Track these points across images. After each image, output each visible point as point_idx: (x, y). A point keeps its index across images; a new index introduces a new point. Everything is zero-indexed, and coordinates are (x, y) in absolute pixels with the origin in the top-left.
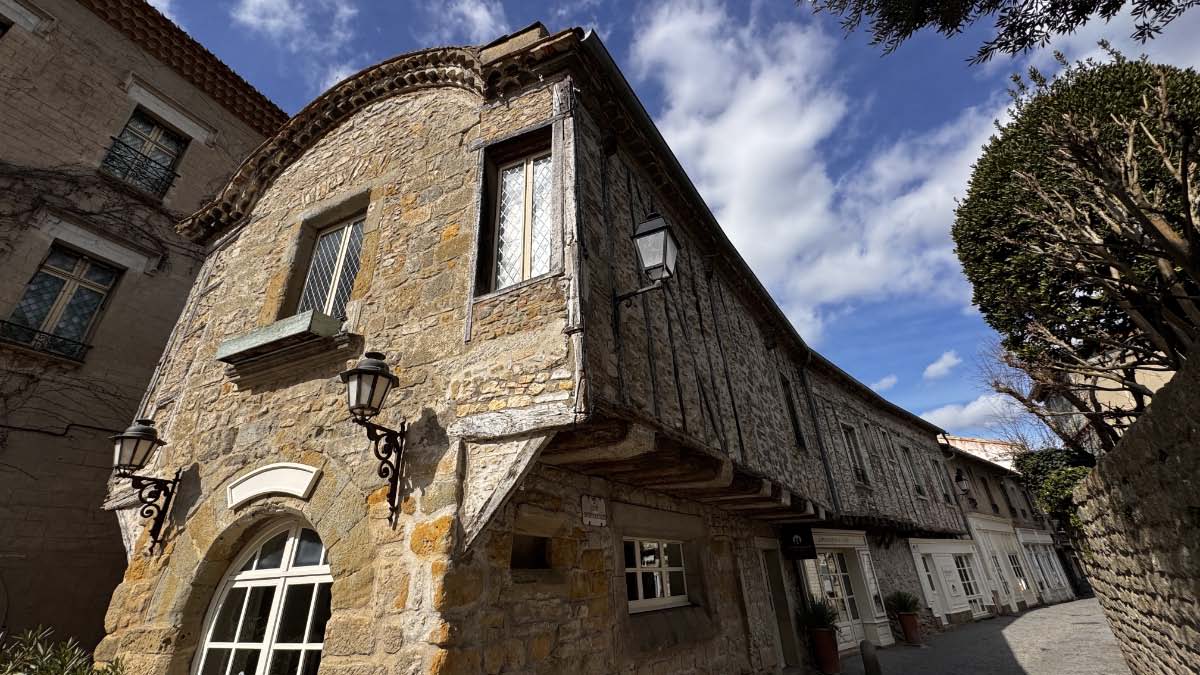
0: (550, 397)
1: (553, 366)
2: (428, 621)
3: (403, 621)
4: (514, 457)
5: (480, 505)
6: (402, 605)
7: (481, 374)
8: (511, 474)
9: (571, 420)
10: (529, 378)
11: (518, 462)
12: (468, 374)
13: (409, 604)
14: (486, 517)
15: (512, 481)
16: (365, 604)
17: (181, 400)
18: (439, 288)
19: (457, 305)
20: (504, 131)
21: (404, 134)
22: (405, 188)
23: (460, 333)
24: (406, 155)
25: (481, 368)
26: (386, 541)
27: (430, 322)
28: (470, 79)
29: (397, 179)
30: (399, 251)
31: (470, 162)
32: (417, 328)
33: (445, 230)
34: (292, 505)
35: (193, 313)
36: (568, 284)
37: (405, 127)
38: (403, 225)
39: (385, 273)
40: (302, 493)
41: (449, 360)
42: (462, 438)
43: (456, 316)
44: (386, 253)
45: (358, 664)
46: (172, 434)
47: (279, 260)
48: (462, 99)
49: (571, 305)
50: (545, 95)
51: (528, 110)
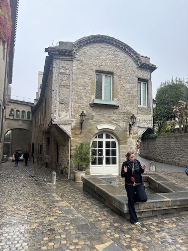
0: (149, 124)
1: (150, 121)
8: (143, 132)
9: (152, 128)
10: (147, 121)
13: (133, 144)
16: (126, 144)
17: (71, 104)
18: (132, 102)
19: (136, 107)
20: (141, 77)
21: (119, 61)
22: (123, 77)
23: (136, 112)
24: (121, 68)
25: (140, 118)
26: (128, 137)
27: (131, 108)
28: (136, 61)
29: (120, 74)
30: (123, 92)
31: (135, 79)
32: (129, 108)
33: (132, 92)
34: (111, 131)
35: (58, 78)
36: (152, 110)
37: (119, 58)
38: (123, 86)
39: (121, 95)
40: (114, 129)
41: (135, 115)
42: (138, 126)
43: (135, 109)
44: (120, 91)
45: (127, 150)
46: (73, 112)
47: (91, 78)
48: (133, 62)
49: (152, 113)
50: (148, 73)
51: (145, 74)
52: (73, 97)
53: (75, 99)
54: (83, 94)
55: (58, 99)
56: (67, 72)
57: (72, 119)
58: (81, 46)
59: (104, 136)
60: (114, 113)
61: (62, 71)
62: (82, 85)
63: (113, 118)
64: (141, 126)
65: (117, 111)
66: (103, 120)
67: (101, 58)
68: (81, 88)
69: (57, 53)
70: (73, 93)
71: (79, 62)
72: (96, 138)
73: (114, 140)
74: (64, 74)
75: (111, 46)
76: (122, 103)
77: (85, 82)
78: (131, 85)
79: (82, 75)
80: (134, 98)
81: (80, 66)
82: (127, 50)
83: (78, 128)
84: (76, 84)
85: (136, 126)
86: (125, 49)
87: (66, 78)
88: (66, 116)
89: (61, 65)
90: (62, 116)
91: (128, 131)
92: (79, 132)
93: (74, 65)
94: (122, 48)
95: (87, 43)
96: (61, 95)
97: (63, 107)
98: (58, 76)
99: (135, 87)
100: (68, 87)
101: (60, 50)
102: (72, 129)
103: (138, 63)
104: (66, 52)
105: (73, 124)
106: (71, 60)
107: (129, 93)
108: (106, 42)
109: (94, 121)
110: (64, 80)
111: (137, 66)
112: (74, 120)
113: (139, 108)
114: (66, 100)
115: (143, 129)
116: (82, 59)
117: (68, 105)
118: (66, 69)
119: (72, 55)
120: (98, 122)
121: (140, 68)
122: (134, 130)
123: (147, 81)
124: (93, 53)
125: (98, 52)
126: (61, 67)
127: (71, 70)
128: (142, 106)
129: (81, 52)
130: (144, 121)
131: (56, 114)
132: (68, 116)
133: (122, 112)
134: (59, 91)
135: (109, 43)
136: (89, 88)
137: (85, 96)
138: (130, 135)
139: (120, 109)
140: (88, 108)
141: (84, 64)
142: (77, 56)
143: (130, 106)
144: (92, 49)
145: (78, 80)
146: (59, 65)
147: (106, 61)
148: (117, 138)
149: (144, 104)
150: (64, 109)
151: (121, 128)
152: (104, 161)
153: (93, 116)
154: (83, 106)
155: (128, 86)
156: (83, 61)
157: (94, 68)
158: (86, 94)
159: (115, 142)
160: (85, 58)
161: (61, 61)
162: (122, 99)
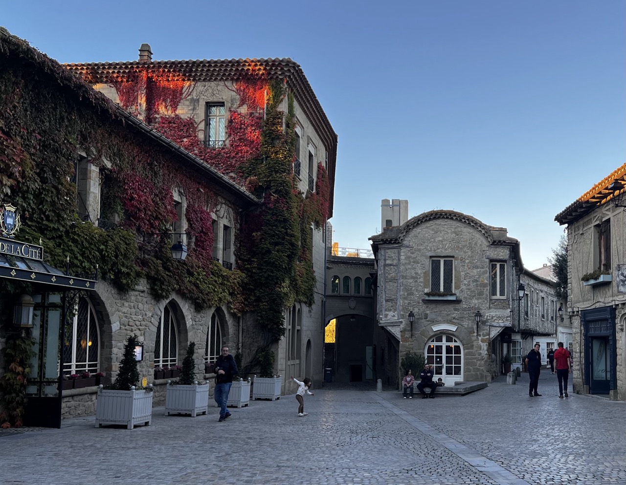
0: (507, 322)
2: (485, 352)
3: (481, 352)
5: (493, 336)
9: (510, 326)
10: (503, 318)
11: (500, 331)
12: (490, 315)
13: (482, 349)
14: (493, 338)
15: (498, 334)
16: (473, 349)
17: (400, 302)
18: (481, 294)
19: (486, 299)
20: (495, 257)
21: (462, 239)
22: (467, 261)
23: (488, 306)
24: (465, 249)
25: (493, 314)
26: (476, 340)
27: (480, 301)
28: (487, 237)
29: (463, 257)
30: (468, 280)
31: (486, 262)
32: (476, 302)
33: (481, 279)
34: (451, 332)
35: (384, 271)
36: (511, 303)
37: (462, 236)
38: (468, 273)
39: (465, 285)
40: (455, 330)
41: (485, 311)
42: (490, 326)
43: (486, 302)
44: (464, 279)
45: (473, 357)
46: (402, 311)
47: (424, 267)
48: (482, 239)
49: (511, 306)
50: (506, 251)
51: (501, 253)
52: (401, 293)
53: (404, 295)
54: (414, 289)
55: (384, 297)
56: (395, 262)
57: (401, 320)
58: (410, 229)
59: (444, 339)
60: (456, 310)
61: (388, 262)
62: (412, 277)
63: (454, 316)
64: (495, 324)
65: (458, 306)
66: (440, 319)
67: (437, 239)
68: (411, 281)
69: (381, 243)
70: (402, 288)
71: (409, 249)
72: (433, 341)
73: (458, 344)
74: (391, 265)
75: (449, 222)
76: (466, 295)
77: (416, 273)
78: (479, 270)
79: (413, 265)
80: (484, 287)
81: (409, 254)
82: (472, 224)
83: (408, 331)
84: (404, 277)
85: (487, 325)
86: (469, 223)
87: (393, 270)
88: (394, 316)
89: (387, 256)
90: (389, 317)
91: (476, 331)
92: (410, 335)
93: (402, 254)
94: (465, 222)
95: (418, 224)
96: (387, 292)
97: (390, 306)
98: (384, 268)
99: (485, 273)
100: (395, 281)
101: (385, 240)
102: (401, 332)
103: (489, 240)
104: (391, 240)
105: (402, 326)
106: (399, 248)
107: (476, 281)
108: (443, 217)
109: (428, 321)
110: (391, 272)
111: (488, 244)
112: (403, 320)
113: (491, 300)
114: (393, 297)
115: (497, 328)
116: (412, 245)
117: (396, 303)
118: (393, 260)
119: (399, 243)
120: (433, 322)
121: (492, 246)
122: (484, 330)
123: (505, 261)
124: (427, 235)
125: (433, 232)
126: (387, 258)
127: (399, 260)
128: (498, 296)
129: (410, 236)
130: (499, 318)
131: (382, 315)
132: (396, 316)
133: (466, 308)
134: (385, 287)
135: (447, 218)
136: (422, 280)
137: (417, 290)
138: (478, 337)
139: (464, 303)
140: (420, 304)
141: (415, 250)
142: (405, 242)
143: (477, 299)
144: (424, 230)
145: (407, 272)
146: (385, 256)
147: (443, 243)
148: (461, 341)
149: (502, 294)
150: (392, 308)
151: (465, 329)
152: (444, 370)
153: (427, 314)
154: (413, 303)
155: (476, 272)
156: (413, 247)
157: (427, 254)
158: (418, 287)
159: (459, 346)
160: (416, 244)
161: (387, 251)
162: (466, 290)
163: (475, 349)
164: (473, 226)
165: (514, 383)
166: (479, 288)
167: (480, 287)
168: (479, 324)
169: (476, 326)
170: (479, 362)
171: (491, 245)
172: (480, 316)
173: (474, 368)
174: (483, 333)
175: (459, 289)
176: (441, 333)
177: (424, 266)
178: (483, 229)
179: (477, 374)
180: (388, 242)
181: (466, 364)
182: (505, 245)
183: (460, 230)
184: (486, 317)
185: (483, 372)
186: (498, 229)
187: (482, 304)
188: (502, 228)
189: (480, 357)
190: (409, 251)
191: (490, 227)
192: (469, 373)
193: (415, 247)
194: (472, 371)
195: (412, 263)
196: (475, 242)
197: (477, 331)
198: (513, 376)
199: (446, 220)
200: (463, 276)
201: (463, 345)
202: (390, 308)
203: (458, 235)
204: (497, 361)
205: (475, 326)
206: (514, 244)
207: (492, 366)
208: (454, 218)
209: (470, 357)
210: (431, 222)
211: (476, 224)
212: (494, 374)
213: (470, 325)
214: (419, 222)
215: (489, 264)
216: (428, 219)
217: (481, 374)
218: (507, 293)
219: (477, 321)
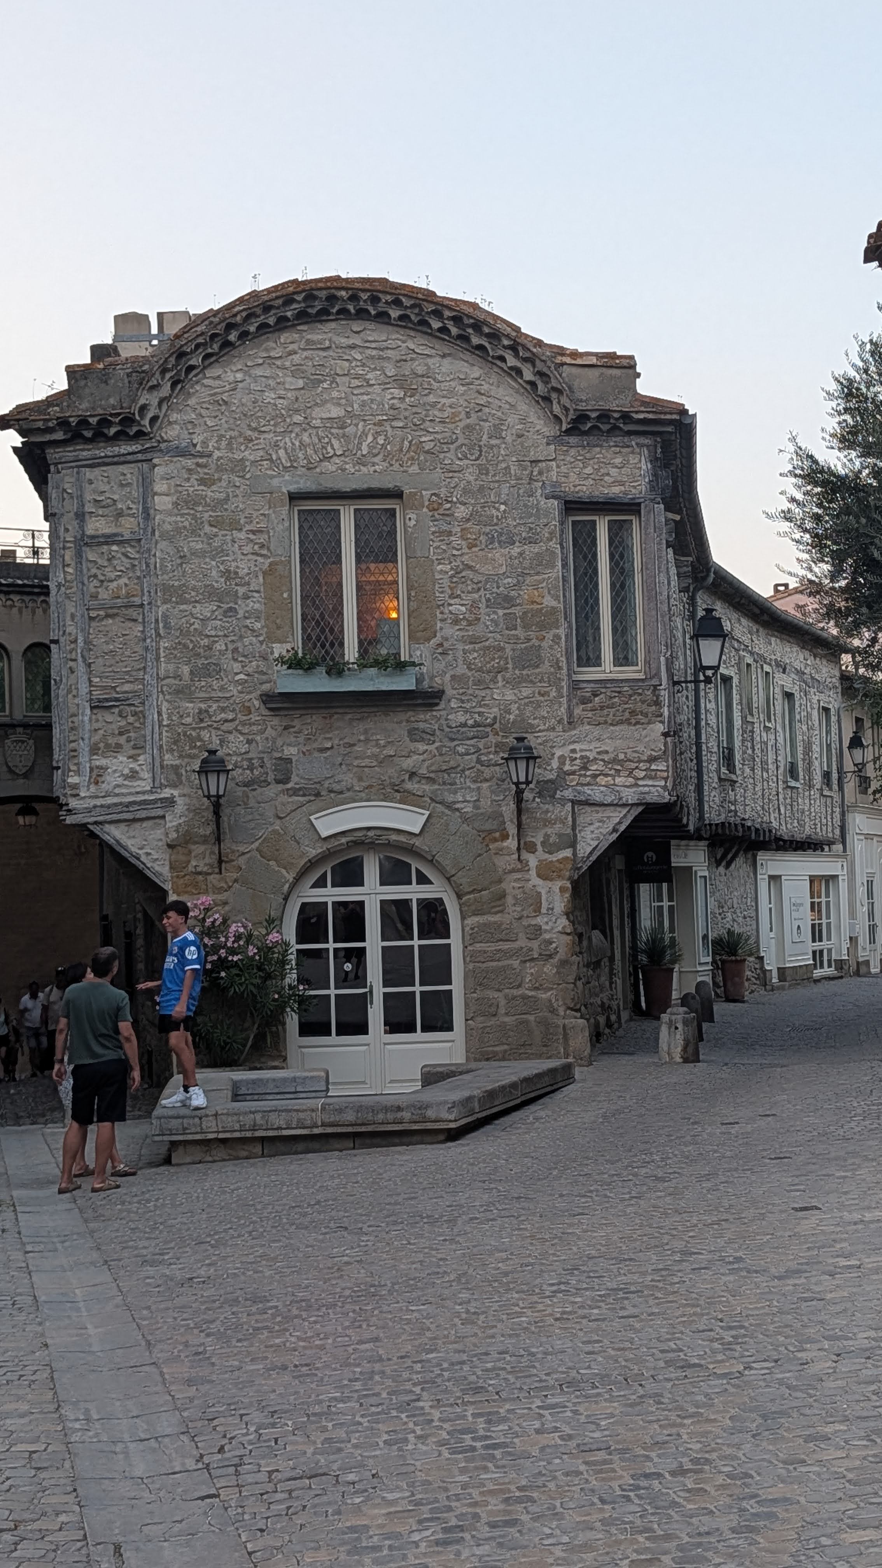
0: (650, 783)
1: (652, 760)
2: (559, 921)
3: (539, 920)
4: (618, 820)
5: (589, 849)
6: (538, 910)
7: (588, 754)
8: (615, 830)
9: (666, 801)
10: (634, 765)
11: (620, 823)
12: (573, 751)
13: (544, 911)
14: (593, 858)
15: (615, 836)
16: (501, 911)
17: (161, 709)
18: (528, 658)
19: (554, 681)
20: (586, 488)
21: (434, 412)
22: (461, 512)
23: (563, 711)
24: (449, 458)
25: (588, 748)
26: (513, 871)
27: (526, 692)
28: (547, 399)
29: (443, 492)
30: (468, 599)
31: (547, 513)
32: (510, 695)
33: (526, 593)
34: (402, 838)
35: (79, 570)
36: (664, 694)
37: (431, 399)
38: (470, 567)
39: (456, 622)
40: (417, 830)
41: (552, 734)
42: (573, 802)
43: (553, 694)
44: (452, 596)
45: (506, 946)
46: (171, 751)
47: (262, 546)
48: (525, 407)
49: (666, 712)
50: (633, 459)
51: (614, 472)
52: (164, 668)
53: (177, 677)
54: (220, 646)
55: (84, 688)
56: (128, 526)
57: (167, 793)
58: (191, 368)
59: (371, 871)
60: (414, 735)
61: (96, 526)
62: (212, 594)
63: (408, 763)
64: (596, 793)
65: (424, 719)
66: (348, 779)
67: (319, 413)
68: (205, 609)
69: (59, 436)
70: (164, 644)
71: (190, 463)
72: (321, 883)
73: (435, 890)
74: (109, 540)
75: (375, 334)
76: (461, 669)
77: (228, 575)
78: (516, 550)
79: (211, 537)
80: (542, 627)
81: (193, 487)
82: (476, 340)
83: (205, 840)
84: (175, 594)
85: (563, 801)
86: (465, 338)
87: (122, 563)
88: (134, 775)
89: (88, 496)
90: (111, 780)
91: (512, 830)
92: (210, 859)
93: (160, 487)
94: (444, 330)
95: (227, 344)
96: (98, 665)
97: (115, 727)
98: (79, 555)
99: (542, 562)
100: (133, 613)
101: (73, 421)
102: (169, 846)
103: (557, 409)
104: (104, 422)
105: (173, 821)
106: (146, 459)
107: (508, 601)
108: (343, 311)
109: (295, 792)
110: (112, 575)
111: (550, 430)
112: (176, 793)
113: (575, 685)
114: (127, 687)
115: (609, 812)
116: (205, 443)
117: (140, 716)
118: (120, 514)
119: (140, 434)
120: (318, 795)
121: (573, 440)
122: (547, 823)
123: (633, 507)
124: (270, 396)
125: (300, 383)
126: (89, 508)
127: (147, 515)
128: (608, 668)
129: (192, 402)
130: (616, 764)
131: (78, 773)
132: (146, 775)
133: (464, 725)
134: (87, 642)
135: (362, 314)
136: (255, 604)
137: (235, 650)
138: (525, 855)
139: (454, 704)
140: (254, 717)
141: (219, 469)
142: (171, 433)
143: (515, 683)
144: (258, 372)
145: (187, 568)
146: (81, 497)
147: (350, 430)
148: (448, 879)
149: (623, 658)
150: (122, 740)
151: (465, 820)
152: (376, 1014)
153: (289, 761)
154: (223, 710)
155: (501, 560)
156: (210, 456)
157: (275, 482)
158: (241, 637)
159: (440, 901)
160: (221, 437)
161: (89, 473)
162: (460, 646)
163: (512, 910)
164: (481, 347)
165: (691, 1056)
166: (520, 632)
167: (526, 627)
168: (527, 795)
169: (513, 806)
170: (531, 969)
171: (568, 432)
172: (531, 758)
173: (511, 999)
174: (547, 836)
175: (428, 640)
176: (357, 844)
177: (262, 538)
178: (525, 360)
179: (527, 1022)
180: (88, 434)
181: (474, 980)
182: (630, 433)
183: (420, 370)
184: (555, 764)
185: (553, 1011)
186: (594, 360)
187: (539, 705)
188: (612, 356)
189: (535, 945)
190: (189, 471)
191: (560, 351)
192: (493, 1022)
193: (217, 454)
194: (502, 1011)
195: (207, 529)
196: (492, 421)
197: (519, 826)
198: (686, 1023)
199: (356, 326)
200: (446, 582)
201: (459, 896)
202: (112, 741)
203: (413, 392)
204: (612, 959)
205: (508, 809)
206: (670, 429)
207: (594, 983)
208: (394, 313)
209: (491, 947)
210: (285, 337)
211: (495, 336)
212: (602, 1020)
213: (486, 804)
214: (232, 337)
215: (562, 523)
216: (271, 321)
217: (544, 1023)
218: (648, 651)
219: (517, 784)
